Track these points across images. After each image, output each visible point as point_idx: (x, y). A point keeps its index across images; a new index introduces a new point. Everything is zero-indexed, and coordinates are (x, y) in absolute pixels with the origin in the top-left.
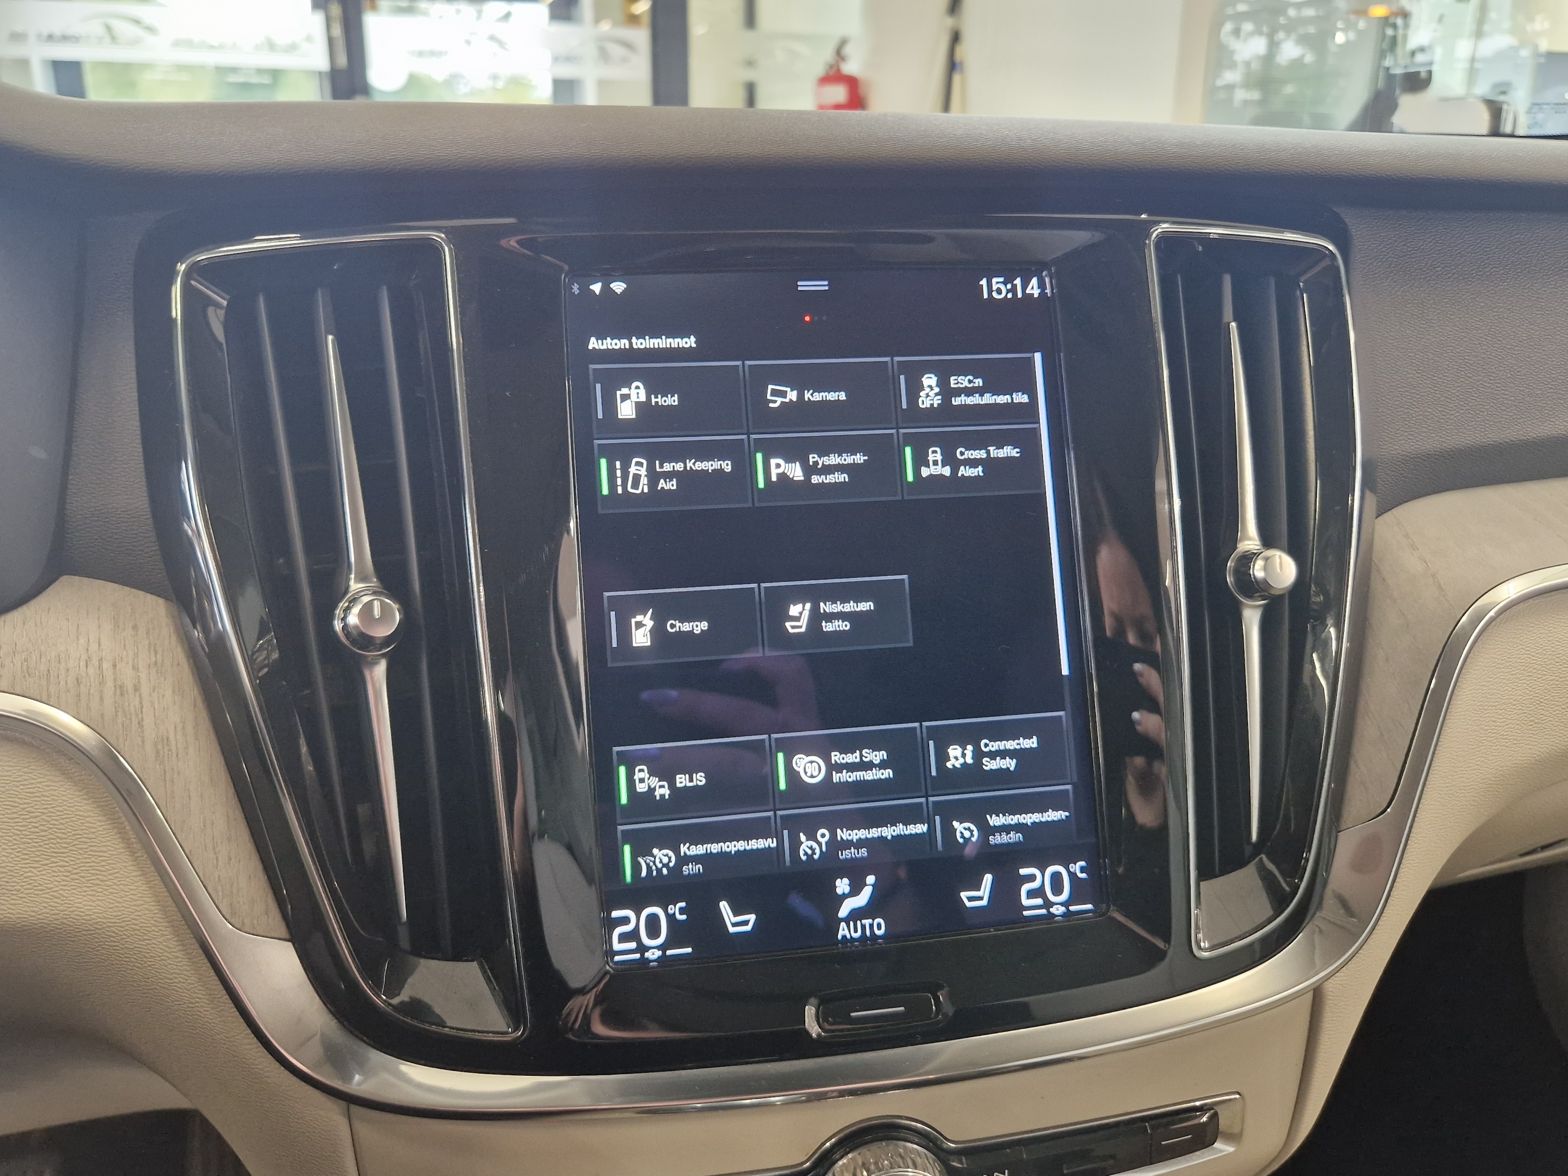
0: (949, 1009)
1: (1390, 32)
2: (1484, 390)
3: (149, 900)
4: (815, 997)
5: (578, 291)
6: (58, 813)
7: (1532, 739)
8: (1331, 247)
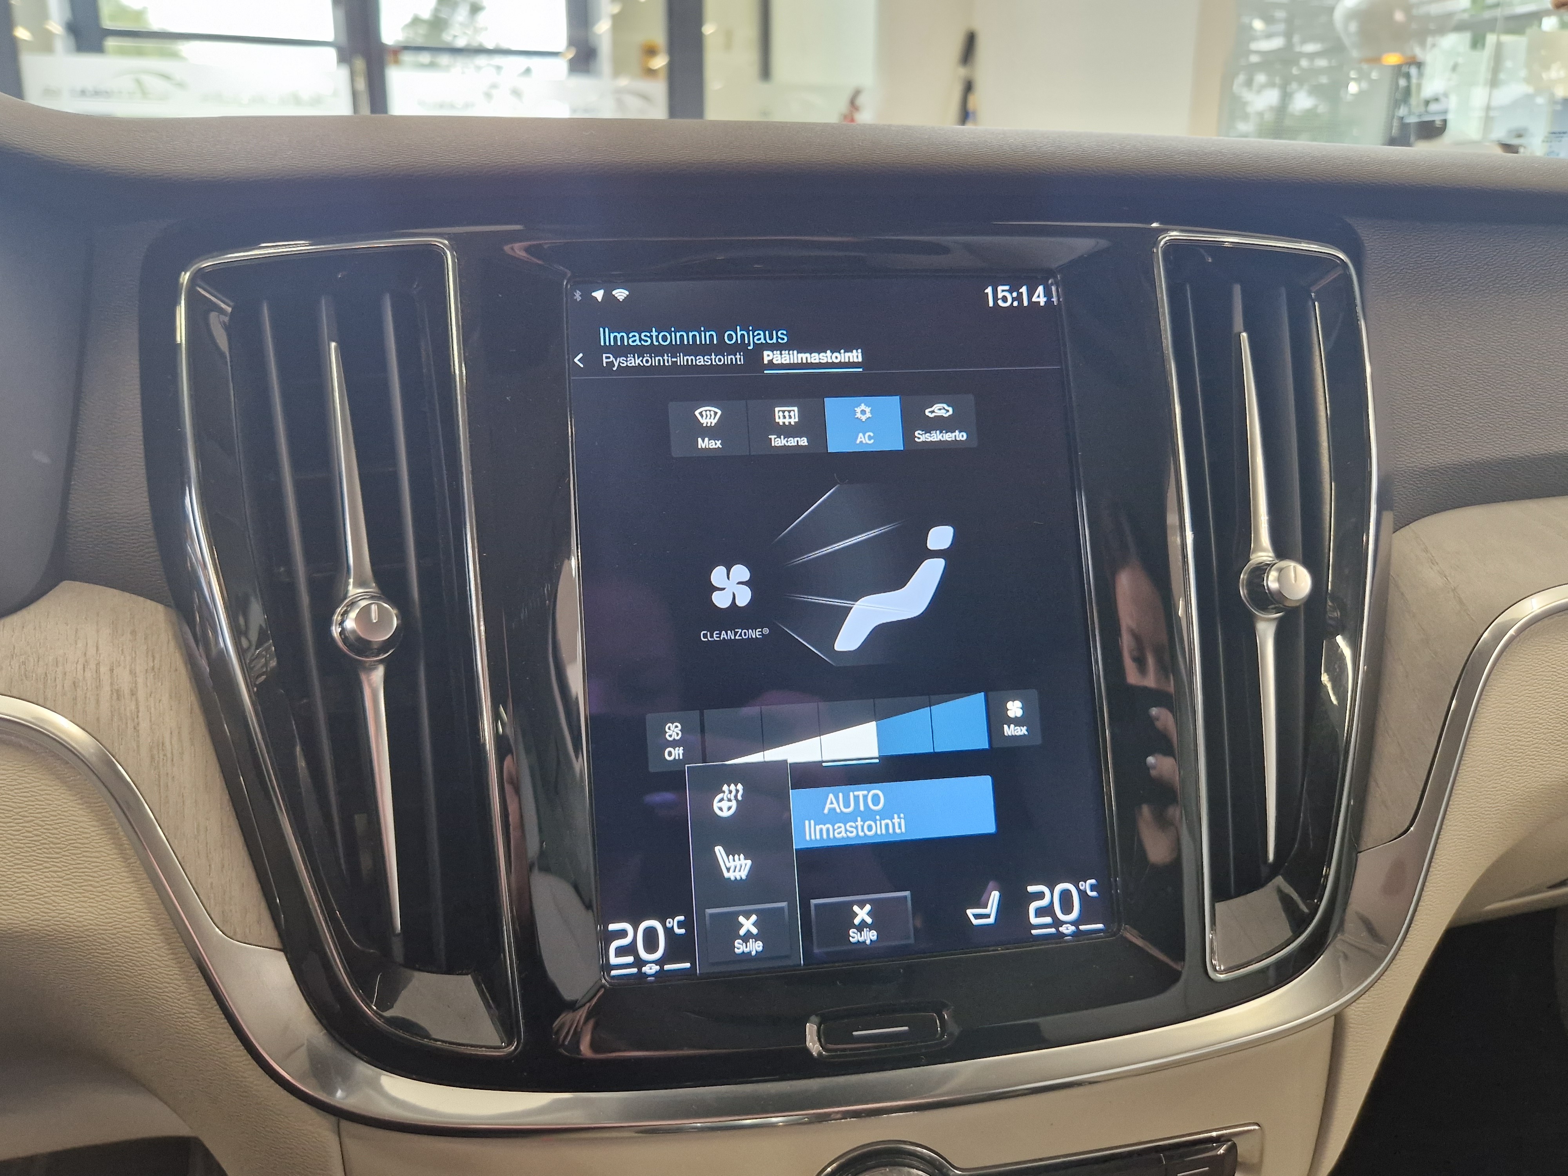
0: (955, 1029)
1: (1402, 82)
2: (1503, 403)
3: (140, 907)
4: (817, 1015)
5: (580, 298)
6: (52, 818)
7: (1559, 760)
8: (1342, 256)
